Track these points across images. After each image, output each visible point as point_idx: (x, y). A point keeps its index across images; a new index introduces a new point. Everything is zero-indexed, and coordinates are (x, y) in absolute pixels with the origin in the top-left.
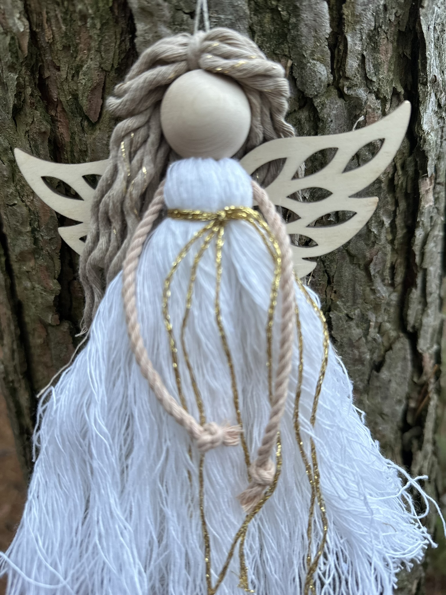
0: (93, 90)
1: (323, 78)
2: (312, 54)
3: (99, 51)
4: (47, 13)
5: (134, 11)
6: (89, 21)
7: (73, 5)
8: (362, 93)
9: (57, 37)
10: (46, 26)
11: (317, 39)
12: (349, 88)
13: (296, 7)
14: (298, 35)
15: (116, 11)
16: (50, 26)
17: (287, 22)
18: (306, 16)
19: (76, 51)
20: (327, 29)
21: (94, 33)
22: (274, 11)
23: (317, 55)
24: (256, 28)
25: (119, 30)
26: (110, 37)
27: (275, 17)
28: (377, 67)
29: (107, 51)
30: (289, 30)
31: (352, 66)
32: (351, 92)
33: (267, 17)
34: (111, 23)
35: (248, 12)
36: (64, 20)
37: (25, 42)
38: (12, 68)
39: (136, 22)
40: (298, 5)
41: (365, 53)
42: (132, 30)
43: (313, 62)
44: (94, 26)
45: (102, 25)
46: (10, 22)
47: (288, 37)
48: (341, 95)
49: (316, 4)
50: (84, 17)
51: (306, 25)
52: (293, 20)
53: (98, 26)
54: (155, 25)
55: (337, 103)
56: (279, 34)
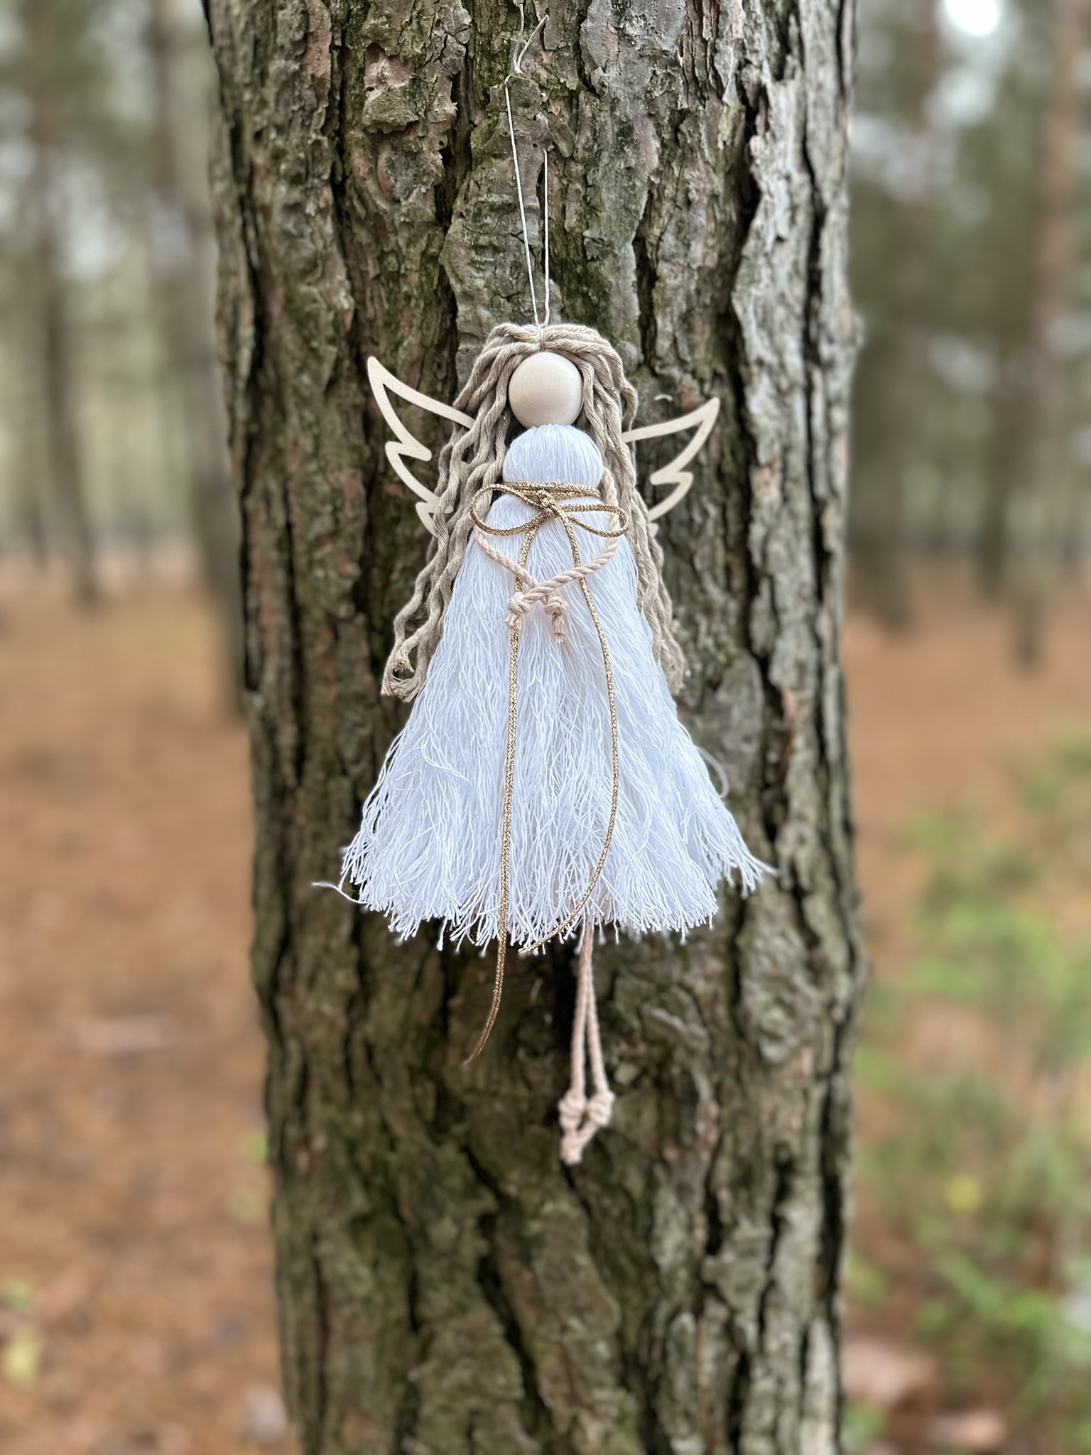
0: (412, 364)
1: (633, 357)
2: (622, 334)
3: (420, 328)
4: (372, 292)
5: (456, 295)
6: (413, 302)
7: (399, 287)
8: (675, 372)
9: (379, 314)
10: (369, 303)
11: (626, 320)
12: (662, 367)
13: (605, 293)
14: (607, 318)
15: (439, 294)
16: (373, 304)
17: (596, 306)
18: (615, 300)
19: (398, 328)
20: (637, 312)
21: (418, 312)
22: (585, 295)
23: (627, 336)
24: (568, 310)
25: (441, 310)
26: (432, 316)
27: (586, 301)
28: (692, 348)
29: (428, 328)
30: (600, 313)
31: (663, 347)
32: (664, 372)
33: (579, 302)
34: (434, 303)
35: (560, 296)
36: (388, 299)
37: (349, 319)
38: (332, 341)
39: (458, 304)
40: (607, 290)
41: (677, 334)
42: (454, 311)
43: (622, 342)
44: (417, 306)
45: (426, 305)
46: (335, 300)
47: (598, 319)
48: (654, 374)
49: (625, 289)
50: (408, 297)
51: (616, 308)
52: (603, 304)
53: (422, 305)
54: (475, 307)
55: (648, 382)
56: (590, 316)
